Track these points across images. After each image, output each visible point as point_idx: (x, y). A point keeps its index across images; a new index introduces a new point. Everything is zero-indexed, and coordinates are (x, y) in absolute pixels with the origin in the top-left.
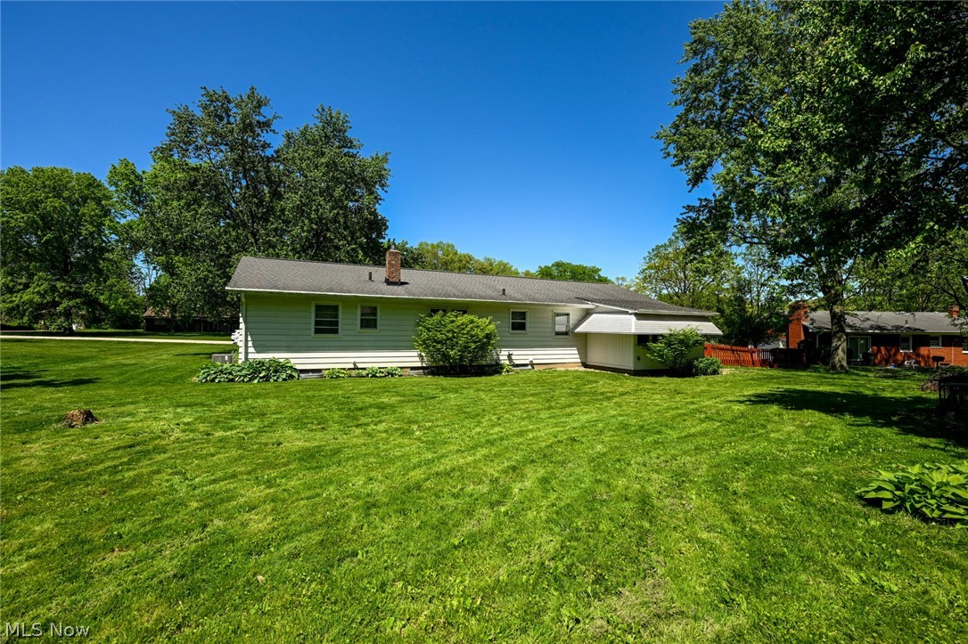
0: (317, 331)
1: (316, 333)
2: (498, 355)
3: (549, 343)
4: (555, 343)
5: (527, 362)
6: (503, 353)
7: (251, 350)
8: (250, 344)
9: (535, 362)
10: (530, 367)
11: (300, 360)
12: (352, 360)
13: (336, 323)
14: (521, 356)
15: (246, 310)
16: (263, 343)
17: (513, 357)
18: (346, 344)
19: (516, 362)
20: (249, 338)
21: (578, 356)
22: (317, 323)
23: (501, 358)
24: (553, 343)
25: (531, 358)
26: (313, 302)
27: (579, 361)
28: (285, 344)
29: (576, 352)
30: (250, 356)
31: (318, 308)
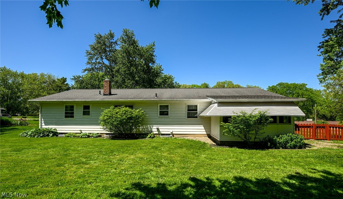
0: (66, 117)
1: (65, 117)
2: (151, 129)
3: (183, 123)
4: (188, 123)
5: (170, 133)
6: (154, 127)
7: (43, 124)
8: (43, 122)
9: (174, 133)
10: (171, 135)
11: (60, 129)
12: (80, 129)
13: (73, 113)
14: (165, 129)
15: (41, 109)
16: (47, 121)
17: (160, 130)
18: (78, 122)
19: (163, 133)
20: (43, 120)
21: (204, 130)
22: (66, 113)
23: (153, 130)
24: (186, 123)
25: (171, 131)
26: (65, 104)
27: (205, 133)
28: (55, 122)
29: (203, 128)
30: (43, 127)
31: (66, 107)
